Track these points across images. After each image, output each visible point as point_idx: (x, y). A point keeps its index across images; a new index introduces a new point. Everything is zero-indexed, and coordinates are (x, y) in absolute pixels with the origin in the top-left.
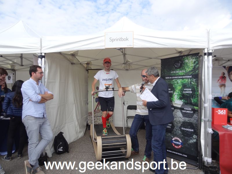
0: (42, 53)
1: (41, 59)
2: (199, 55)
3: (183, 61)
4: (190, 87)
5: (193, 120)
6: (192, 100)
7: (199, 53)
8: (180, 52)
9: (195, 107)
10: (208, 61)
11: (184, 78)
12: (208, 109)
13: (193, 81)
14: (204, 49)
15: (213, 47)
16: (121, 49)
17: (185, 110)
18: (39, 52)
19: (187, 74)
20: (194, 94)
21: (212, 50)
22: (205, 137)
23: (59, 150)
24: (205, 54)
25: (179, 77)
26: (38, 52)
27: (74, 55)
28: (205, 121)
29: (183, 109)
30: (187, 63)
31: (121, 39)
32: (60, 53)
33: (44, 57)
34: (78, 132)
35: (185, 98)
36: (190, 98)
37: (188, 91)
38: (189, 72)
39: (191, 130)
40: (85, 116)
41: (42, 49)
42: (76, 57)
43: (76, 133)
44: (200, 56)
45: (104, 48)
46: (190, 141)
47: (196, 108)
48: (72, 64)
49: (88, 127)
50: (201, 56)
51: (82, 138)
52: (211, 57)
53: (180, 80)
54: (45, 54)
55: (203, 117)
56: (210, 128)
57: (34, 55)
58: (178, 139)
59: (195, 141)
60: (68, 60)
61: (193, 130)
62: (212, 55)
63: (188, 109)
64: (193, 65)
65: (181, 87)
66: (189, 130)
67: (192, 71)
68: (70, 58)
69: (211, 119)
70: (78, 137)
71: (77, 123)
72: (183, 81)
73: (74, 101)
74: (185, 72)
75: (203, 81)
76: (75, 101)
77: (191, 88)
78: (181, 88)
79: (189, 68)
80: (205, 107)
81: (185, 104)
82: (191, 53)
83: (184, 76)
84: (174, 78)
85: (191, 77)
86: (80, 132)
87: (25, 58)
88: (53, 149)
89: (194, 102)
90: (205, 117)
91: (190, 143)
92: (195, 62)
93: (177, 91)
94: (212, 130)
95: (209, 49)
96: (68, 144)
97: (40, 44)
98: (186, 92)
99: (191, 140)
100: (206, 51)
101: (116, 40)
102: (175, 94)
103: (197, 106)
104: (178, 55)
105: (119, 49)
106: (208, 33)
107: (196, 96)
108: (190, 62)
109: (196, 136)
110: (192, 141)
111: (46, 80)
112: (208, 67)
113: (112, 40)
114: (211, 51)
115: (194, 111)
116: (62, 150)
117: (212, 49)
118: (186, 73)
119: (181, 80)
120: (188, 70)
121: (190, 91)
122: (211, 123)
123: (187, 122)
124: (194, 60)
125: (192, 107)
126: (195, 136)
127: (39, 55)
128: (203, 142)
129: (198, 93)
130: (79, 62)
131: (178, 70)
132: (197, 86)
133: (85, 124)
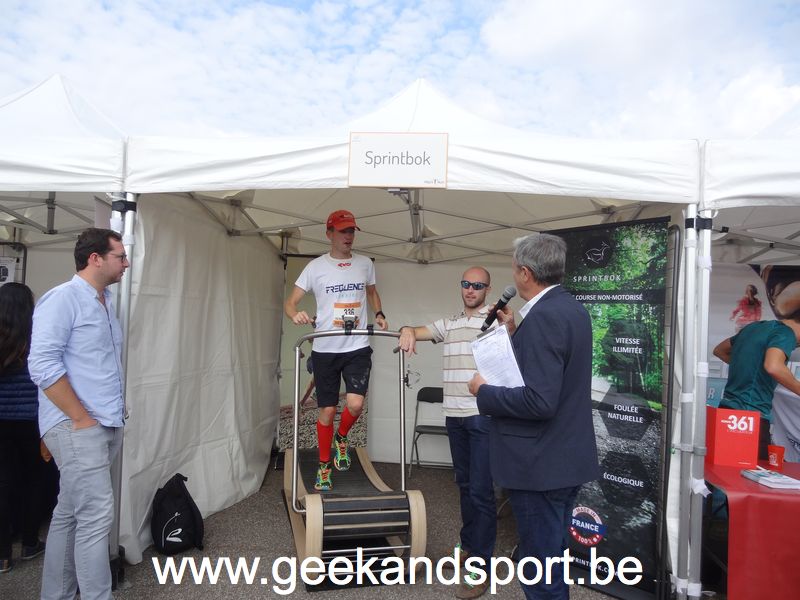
0: (125, 194)
1: (123, 213)
2: (670, 224)
3: (615, 243)
4: (638, 333)
5: (643, 448)
6: (642, 378)
7: (668, 219)
8: (608, 210)
9: (651, 403)
10: (699, 246)
11: (617, 301)
12: (694, 413)
13: (647, 314)
14: (685, 206)
15: (715, 201)
16: (402, 192)
17: (617, 412)
18: (116, 188)
19: (626, 288)
20: (650, 359)
21: (713, 212)
22: (680, 509)
23: (168, 539)
24: (689, 223)
25: (600, 297)
26: (111, 188)
27: (238, 202)
28: (682, 452)
29: (610, 409)
30: (629, 249)
31: (405, 159)
32: (191, 196)
33: (132, 206)
34: (241, 475)
35: (618, 370)
36: (634, 372)
37: (630, 347)
38: (635, 279)
39: (634, 483)
40: (268, 421)
41: (129, 180)
42: (247, 210)
43: (233, 479)
44: (672, 228)
45: (344, 185)
46: (629, 521)
47: (654, 405)
48: (231, 233)
49: (277, 458)
50: (676, 228)
51: (251, 499)
52: (707, 234)
53: (602, 305)
54: (138, 195)
55: (676, 440)
56: (698, 479)
57: (97, 199)
58: (591, 512)
59: (647, 520)
60: (217, 219)
61: (640, 484)
62: (710, 228)
63: (628, 409)
64: (649, 259)
65: (604, 332)
66: (629, 482)
67: (644, 277)
68: (223, 214)
69: (702, 447)
70: (237, 494)
71: (236, 444)
72: (612, 310)
73: (233, 365)
74: (621, 280)
75: (680, 313)
76: (237, 368)
77: (641, 337)
78: (607, 336)
79: (634, 267)
80: (683, 404)
81: (618, 389)
82: (642, 217)
83: (615, 292)
84: (582, 297)
85: (640, 297)
86: (248, 476)
87: (65, 207)
88: (146, 535)
89: (649, 385)
90: (682, 440)
91: (631, 529)
92: (654, 248)
94: (707, 484)
95: (701, 207)
96: (203, 518)
97: (119, 162)
98: (624, 350)
99: (634, 518)
100: (692, 214)
101: (387, 159)
103: (659, 399)
104: (598, 220)
105: (395, 193)
106: (701, 152)
107: (656, 366)
108: (639, 248)
109: (650, 503)
110: (638, 522)
111: (136, 288)
112: (697, 267)
113: (375, 161)
114: (707, 215)
115: (649, 416)
116: (178, 540)
117: (712, 206)
118: (623, 285)
119: (607, 307)
120: (631, 273)
121: (635, 346)
122: (702, 461)
123: (622, 455)
124: (652, 241)
125: (641, 401)
126: (647, 505)
127: (116, 198)
128: (673, 525)
129: (662, 355)
130: (257, 227)
131: (596, 271)
132: (661, 330)
133: (268, 450)
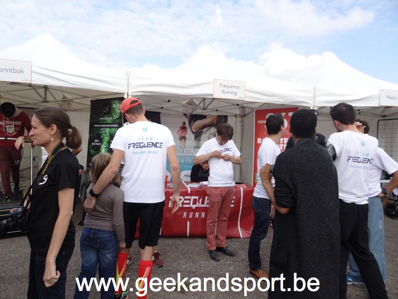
3: (111, 105)
11: (111, 127)
15: (132, 93)
19: (114, 122)
25: (107, 126)
30: (115, 108)
31: (13, 71)
38: (116, 119)
53: (108, 129)
67: (119, 118)
74: (113, 119)
78: (109, 140)
79: (116, 115)
84: (102, 126)
85: (118, 125)
93: (105, 143)
95: (128, 94)
101: (4, 70)
102: (102, 147)
131: (106, 116)
